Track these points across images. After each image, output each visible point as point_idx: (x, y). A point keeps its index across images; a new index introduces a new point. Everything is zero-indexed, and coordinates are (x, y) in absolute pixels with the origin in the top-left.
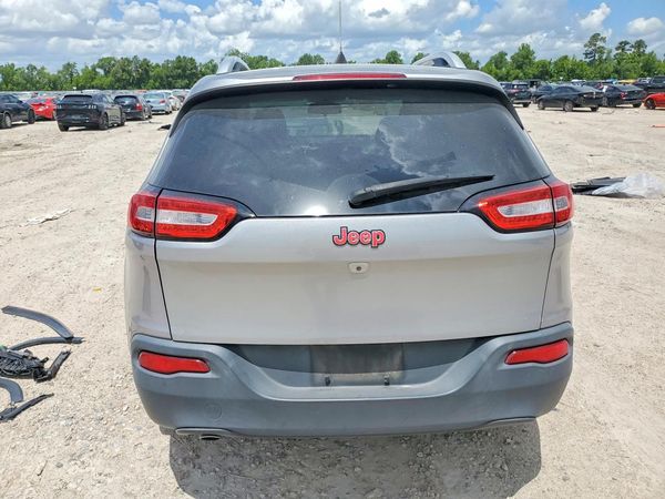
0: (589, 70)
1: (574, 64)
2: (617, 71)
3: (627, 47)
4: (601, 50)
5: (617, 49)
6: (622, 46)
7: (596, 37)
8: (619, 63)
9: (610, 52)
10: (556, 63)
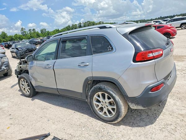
0: (24, 37)
1: (19, 36)
2: (31, 37)
3: (31, 31)
4: (25, 32)
5: (29, 31)
6: (30, 30)
7: (22, 29)
8: (31, 35)
9: (27, 32)
10: (14, 36)
